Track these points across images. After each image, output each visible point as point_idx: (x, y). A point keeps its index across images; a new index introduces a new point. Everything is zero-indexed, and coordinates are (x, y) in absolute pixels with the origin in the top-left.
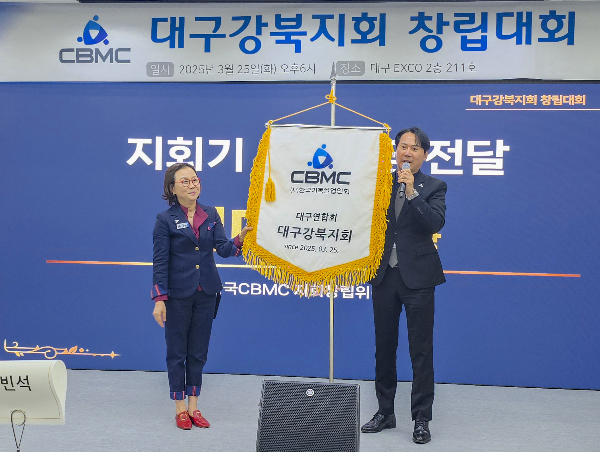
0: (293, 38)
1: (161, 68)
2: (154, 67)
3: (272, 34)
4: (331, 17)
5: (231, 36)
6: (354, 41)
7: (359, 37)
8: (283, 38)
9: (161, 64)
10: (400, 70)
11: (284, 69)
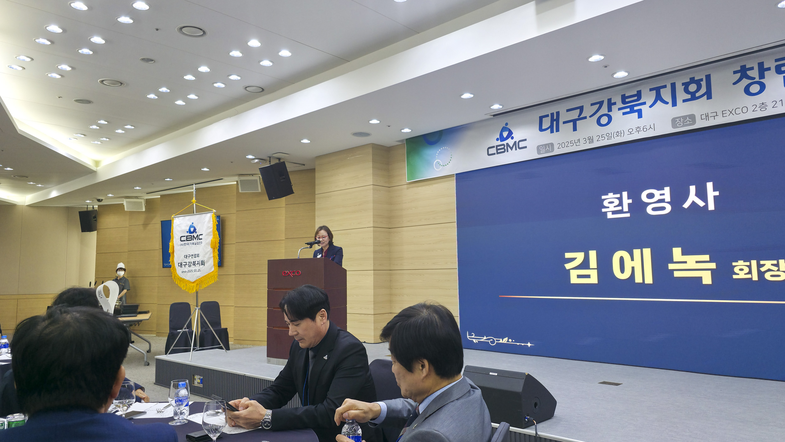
0: (636, 108)
1: (546, 147)
2: (541, 148)
3: (620, 109)
4: (665, 86)
5: (590, 117)
6: (684, 101)
7: (689, 96)
8: (628, 110)
9: (546, 145)
10: (727, 115)
11: (631, 132)
